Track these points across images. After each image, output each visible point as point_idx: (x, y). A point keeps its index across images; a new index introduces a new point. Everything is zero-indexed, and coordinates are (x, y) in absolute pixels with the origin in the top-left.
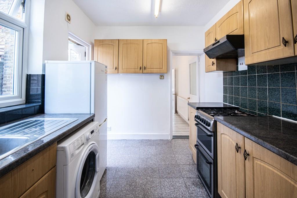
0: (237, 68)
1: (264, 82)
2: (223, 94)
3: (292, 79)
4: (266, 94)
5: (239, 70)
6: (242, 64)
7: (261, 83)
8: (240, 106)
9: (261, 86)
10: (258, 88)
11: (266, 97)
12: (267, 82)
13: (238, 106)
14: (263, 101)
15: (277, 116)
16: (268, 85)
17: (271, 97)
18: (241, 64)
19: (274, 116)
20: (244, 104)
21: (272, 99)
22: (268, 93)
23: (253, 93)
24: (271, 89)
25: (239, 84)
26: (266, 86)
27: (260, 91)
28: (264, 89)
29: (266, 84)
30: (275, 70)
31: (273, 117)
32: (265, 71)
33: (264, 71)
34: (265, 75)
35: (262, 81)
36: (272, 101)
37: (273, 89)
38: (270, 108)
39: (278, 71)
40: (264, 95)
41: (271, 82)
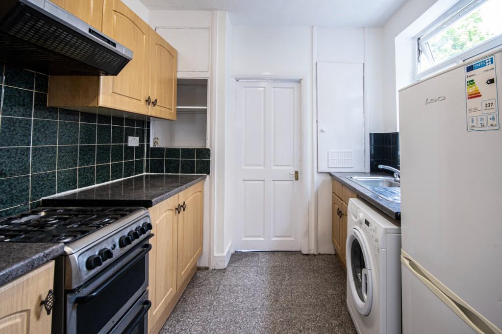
1: (24, 135)
4: (27, 161)
7: (15, 137)
9: (14, 145)
11: (25, 168)
12: (30, 135)
14: (17, 179)
15: (49, 195)
16: (33, 142)
17: (37, 164)
19: (44, 198)
21: (39, 169)
22: (33, 157)
26: (29, 144)
28: (21, 151)
29: (29, 139)
30: (50, 115)
32: (28, 113)
33: (26, 111)
34: (27, 120)
35: (17, 134)
36: (40, 171)
37: (45, 149)
38: (35, 188)
39: (55, 117)
40: (21, 165)
41: (40, 136)
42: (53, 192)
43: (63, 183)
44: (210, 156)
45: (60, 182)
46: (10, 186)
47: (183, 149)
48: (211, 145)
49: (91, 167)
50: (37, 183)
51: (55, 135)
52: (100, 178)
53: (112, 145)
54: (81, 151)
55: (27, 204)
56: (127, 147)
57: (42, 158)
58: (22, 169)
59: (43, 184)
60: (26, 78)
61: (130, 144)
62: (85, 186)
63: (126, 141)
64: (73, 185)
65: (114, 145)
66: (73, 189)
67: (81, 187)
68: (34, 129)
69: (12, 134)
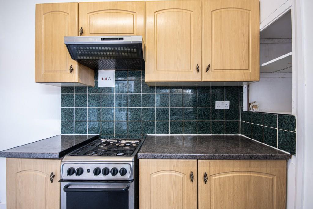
0: (96, 83)
1: (138, 102)
2: (60, 121)
3: (167, 99)
4: (140, 114)
5: (99, 86)
6: (106, 79)
7: (134, 103)
8: (100, 133)
9: (134, 107)
10: (129, 109)
11: (139, 118)
12: (141, 102)
13: (97, 133)
14: (136, 122)
15: (151, 133)
16: (142, 105)
17: (145, 117)
18: (104, 79)
19: (149, 135)
20: (109, 129)
21: (146, 119)
22: (143, 113)
23: (123, 115)
24: (146, 109)
25: (99, 104)
26: (140, 106)
27: (132, 112)
28: (137, 110)
29: (140, 104)
30: (150, 91)
31: (147, 136)
32: (139, 91)
33: (138, 91)
34: (139, 95)
35: (135, 101)
36: (146, 120)
37: (148, 109)
38: (144, 128)
39: (153, 92)
40: (137, 116)
41: (146, 102)
42: (154, 132)
43: (160, 129)
44: (294, 127)
45: (158, 128)
46: (133, 125)
47: (266, 114)
48: (297, 112)
49: (179, 122)
50: (145, 126)
51: (154, 101)
52: (187, 130)
53: (198, 108)
54: (172, 111)
55: (140, 135)
56: (214, 110)
57: (147, 113)
58: (138, 118)
59: (148, 127)
60: (137, 74)
61: (217, 107)
62: (175, 133)
63: (214, 105)
64: (166, 131)
65: (199, 108)
66: (166, 133)
67: (172, 133)
68: (143, 99)
69: (133, 102)
